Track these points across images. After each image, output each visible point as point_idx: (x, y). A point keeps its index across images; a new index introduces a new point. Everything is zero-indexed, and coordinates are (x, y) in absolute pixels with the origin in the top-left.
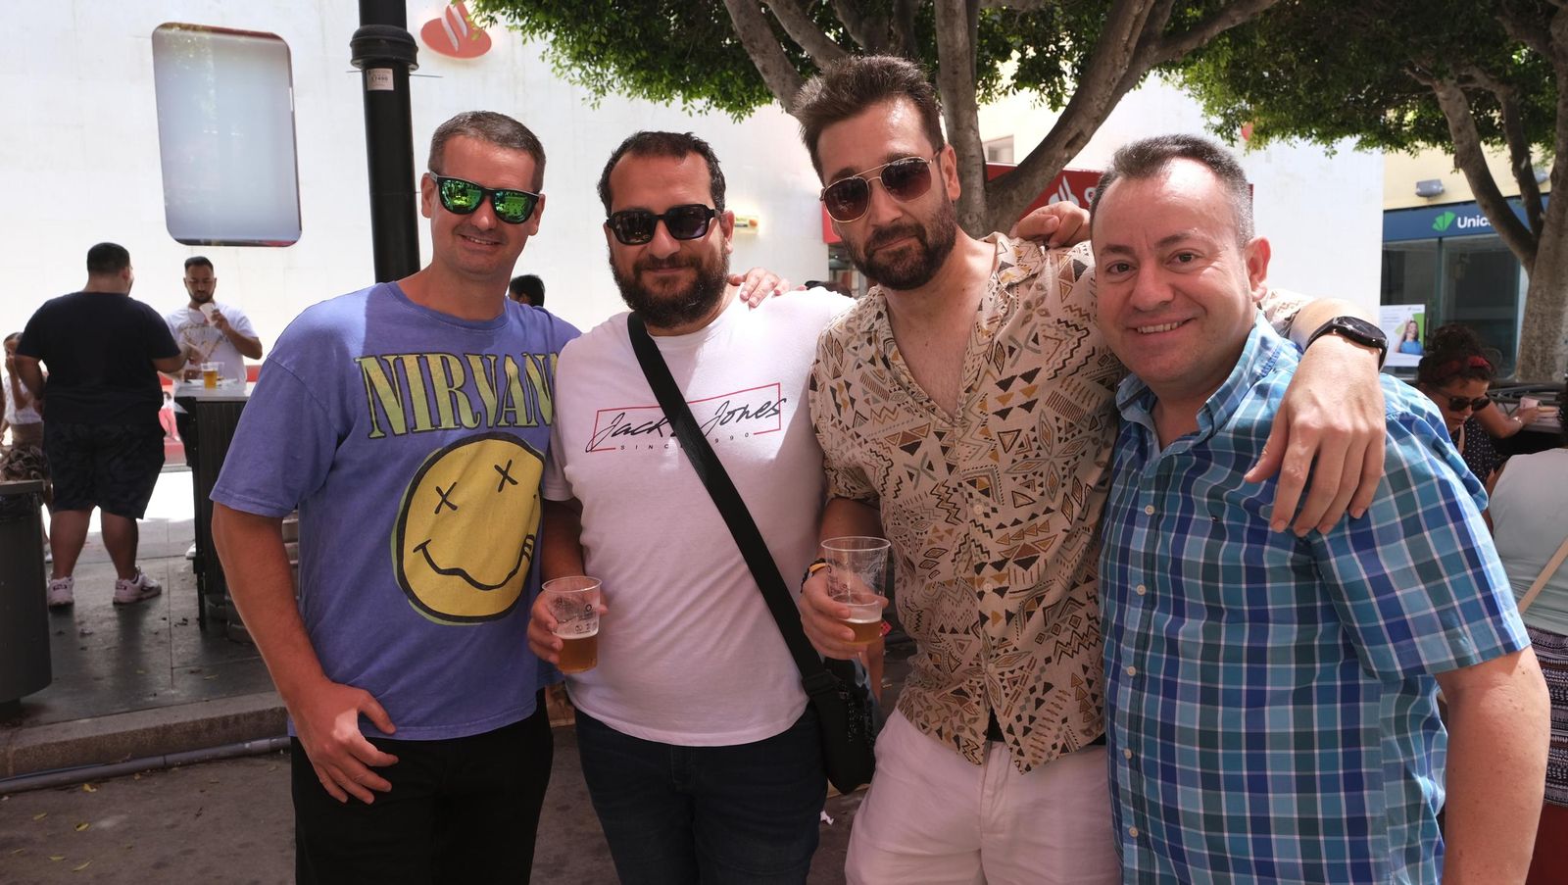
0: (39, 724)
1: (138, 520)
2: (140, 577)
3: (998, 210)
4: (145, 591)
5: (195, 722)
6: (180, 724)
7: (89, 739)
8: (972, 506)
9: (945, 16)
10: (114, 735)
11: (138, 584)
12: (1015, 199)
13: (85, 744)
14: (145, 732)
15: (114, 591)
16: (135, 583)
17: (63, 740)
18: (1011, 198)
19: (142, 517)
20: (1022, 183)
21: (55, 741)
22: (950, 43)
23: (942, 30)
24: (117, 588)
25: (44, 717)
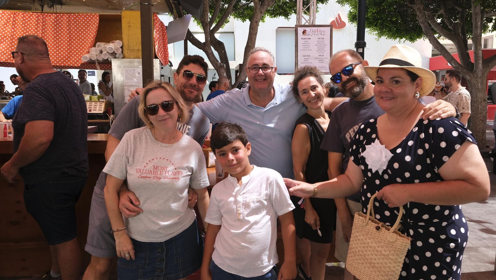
3: (485, 68)
9: (475, 28)
12: (490, 66)
18: (489, 66)
20: (492, 62)
22: (476, 33)
23: (474, 30)
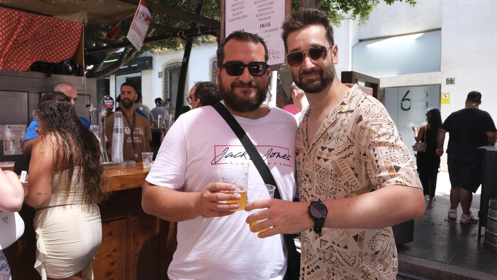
0: (404, 254)
1: (473, 193)
2: (471, 215)
4: (472, 221)
5: (451, 273)
6: (445, 272)
7: (415, 265)
8: (305, 184)
10: (422, 266)
11: (469, 218)
13: (413, 266)
14: (433, 269)
15: (461, 218)
16: (469, 217)
17: (407, 262)
19: (475, 192)
21: (404, 261)
24: (462, 217)
25: (407, 252)
